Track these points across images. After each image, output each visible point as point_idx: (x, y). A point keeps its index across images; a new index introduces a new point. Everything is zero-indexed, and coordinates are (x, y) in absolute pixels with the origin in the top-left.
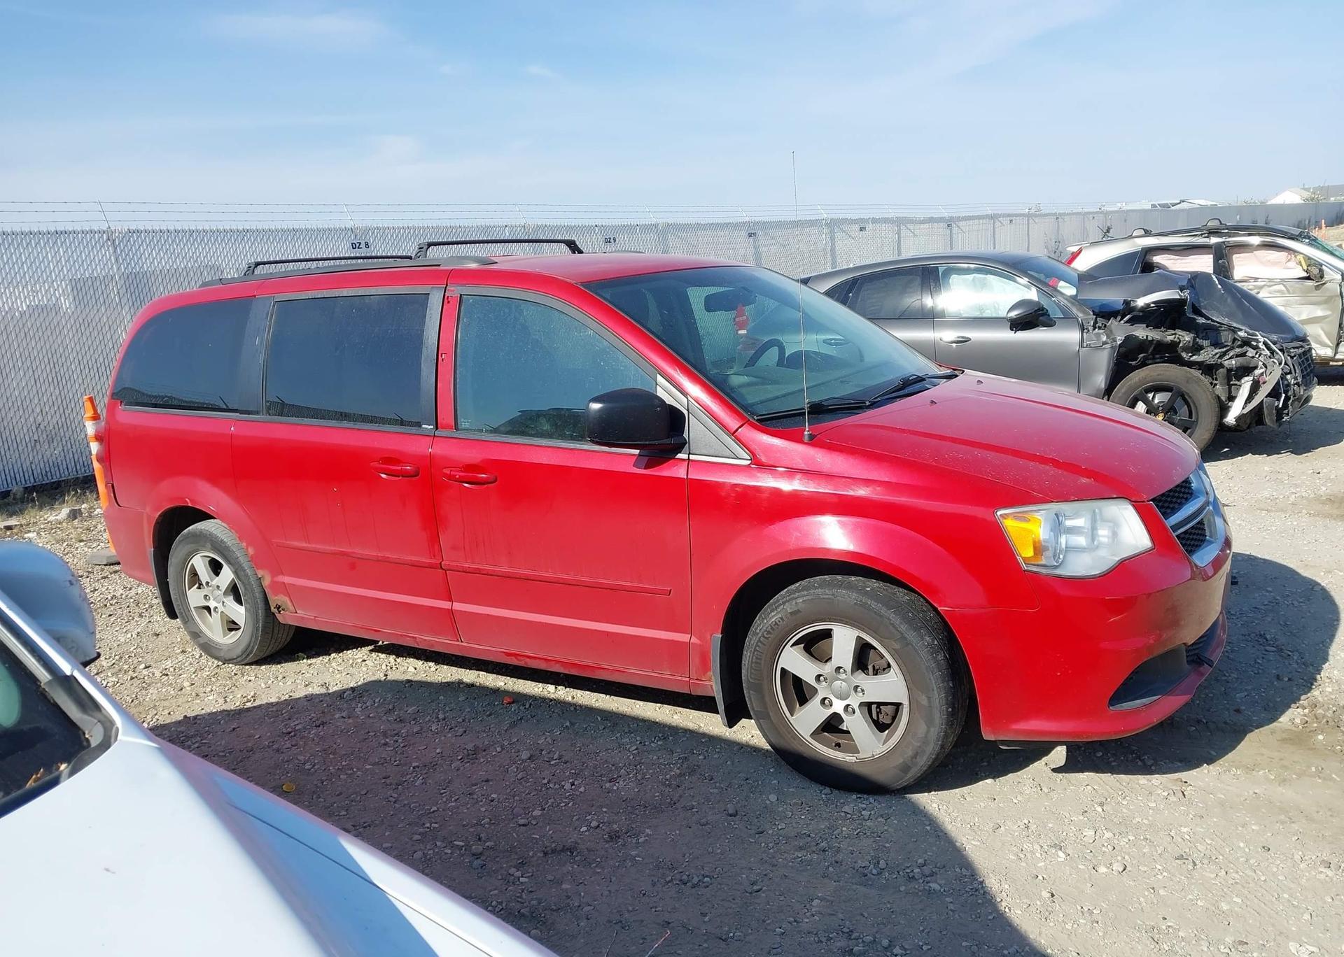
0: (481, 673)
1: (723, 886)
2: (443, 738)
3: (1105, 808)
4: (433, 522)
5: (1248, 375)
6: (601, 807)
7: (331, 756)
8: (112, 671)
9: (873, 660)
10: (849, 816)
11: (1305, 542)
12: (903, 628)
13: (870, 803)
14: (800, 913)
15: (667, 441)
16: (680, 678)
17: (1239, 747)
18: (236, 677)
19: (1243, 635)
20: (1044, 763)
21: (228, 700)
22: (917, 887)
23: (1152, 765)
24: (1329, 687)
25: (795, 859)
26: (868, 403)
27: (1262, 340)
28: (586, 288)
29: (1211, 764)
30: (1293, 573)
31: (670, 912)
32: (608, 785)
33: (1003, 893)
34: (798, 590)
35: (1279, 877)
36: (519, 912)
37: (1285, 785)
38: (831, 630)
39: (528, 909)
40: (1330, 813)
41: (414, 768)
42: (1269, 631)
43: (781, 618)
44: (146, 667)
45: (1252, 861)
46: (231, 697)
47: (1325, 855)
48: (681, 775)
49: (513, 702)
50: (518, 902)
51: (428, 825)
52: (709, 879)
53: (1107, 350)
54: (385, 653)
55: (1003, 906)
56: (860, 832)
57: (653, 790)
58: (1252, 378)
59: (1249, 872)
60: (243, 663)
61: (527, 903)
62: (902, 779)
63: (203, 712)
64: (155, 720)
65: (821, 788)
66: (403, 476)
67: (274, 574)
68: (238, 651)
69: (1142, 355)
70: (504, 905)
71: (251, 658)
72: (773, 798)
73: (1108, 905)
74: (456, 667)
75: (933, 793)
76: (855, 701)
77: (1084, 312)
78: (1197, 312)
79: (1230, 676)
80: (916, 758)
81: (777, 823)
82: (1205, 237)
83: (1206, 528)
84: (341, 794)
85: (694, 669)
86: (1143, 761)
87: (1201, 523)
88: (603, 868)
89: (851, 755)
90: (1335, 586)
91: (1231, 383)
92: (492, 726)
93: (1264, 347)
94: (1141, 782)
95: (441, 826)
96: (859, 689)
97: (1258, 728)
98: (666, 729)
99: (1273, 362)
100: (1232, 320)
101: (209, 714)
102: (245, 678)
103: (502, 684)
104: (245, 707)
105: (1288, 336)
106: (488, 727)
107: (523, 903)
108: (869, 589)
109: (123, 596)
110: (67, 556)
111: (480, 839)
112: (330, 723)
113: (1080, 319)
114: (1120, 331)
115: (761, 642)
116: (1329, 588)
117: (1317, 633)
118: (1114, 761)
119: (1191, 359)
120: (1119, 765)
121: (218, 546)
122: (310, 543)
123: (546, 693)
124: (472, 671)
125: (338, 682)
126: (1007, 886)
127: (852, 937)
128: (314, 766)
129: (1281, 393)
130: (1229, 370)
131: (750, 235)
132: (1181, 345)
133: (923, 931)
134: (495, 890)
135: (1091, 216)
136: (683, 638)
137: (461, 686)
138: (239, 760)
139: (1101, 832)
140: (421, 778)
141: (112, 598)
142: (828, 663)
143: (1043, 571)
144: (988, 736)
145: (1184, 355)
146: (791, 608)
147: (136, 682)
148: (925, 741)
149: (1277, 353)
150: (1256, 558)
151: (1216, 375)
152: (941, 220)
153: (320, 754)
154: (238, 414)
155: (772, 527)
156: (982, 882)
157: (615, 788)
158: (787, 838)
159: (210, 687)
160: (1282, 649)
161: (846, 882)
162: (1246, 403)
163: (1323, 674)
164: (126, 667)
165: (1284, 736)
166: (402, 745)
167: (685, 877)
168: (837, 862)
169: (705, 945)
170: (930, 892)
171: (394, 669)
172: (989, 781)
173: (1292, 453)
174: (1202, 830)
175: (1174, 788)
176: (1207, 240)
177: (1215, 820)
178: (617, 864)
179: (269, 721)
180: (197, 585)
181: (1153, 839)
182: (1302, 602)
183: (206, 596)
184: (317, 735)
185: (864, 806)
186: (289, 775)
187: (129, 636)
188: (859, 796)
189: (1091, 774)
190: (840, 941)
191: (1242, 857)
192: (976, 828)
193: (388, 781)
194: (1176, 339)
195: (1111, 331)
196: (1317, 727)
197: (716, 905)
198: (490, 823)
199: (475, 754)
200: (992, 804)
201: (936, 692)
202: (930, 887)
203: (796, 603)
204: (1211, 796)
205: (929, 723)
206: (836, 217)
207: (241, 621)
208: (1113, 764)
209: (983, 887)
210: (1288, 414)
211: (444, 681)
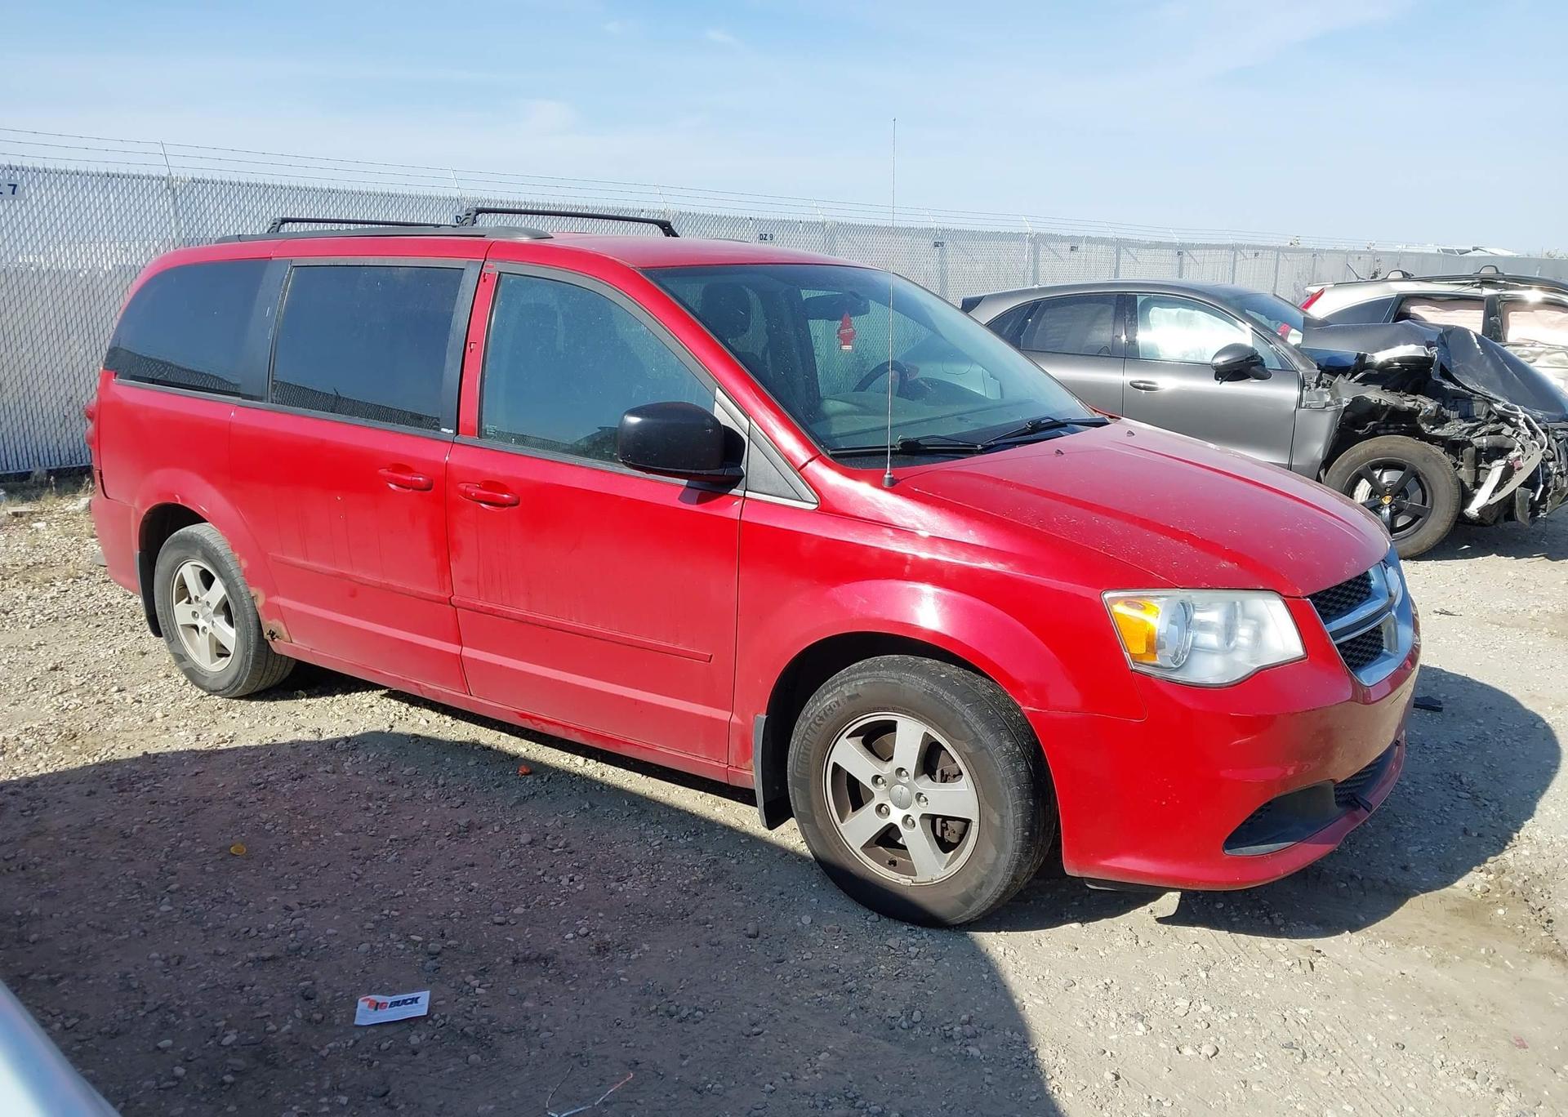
0: (503, 734)
1: (716, 1024)
2: (435, 808)
3: (1210, 973)
4: (444, 546)
5: (1501, 458)
6: (599, 910)
7: (299, 817)
8: (80, 691)
9: (942, 765)
10: (892, 951)
11: (1538, 668)
12: (979, 727)
13: (922, 938)
14: (801, 1067)
15: (719, 472)
16: (716, 764)
17: (1396, 913)
18: (218, 712)
19: (1433, 774)
20: (1148, 910)
21: (201, 739)
22: (951, 1049)
23: (1281, 926)
24: (1526, 849)
25: (813, 998)
26: (979, 447)
27: (1523, 416)
28: (647, 275)
29: (1354, 932)
30: (1514, 703)
31: (643, 1050)
32: (613, 885)
33: (1057, 1068)
34: (860, 670)
35: (1408, 1085)
36: (462, 1030)
37: (1443, 967)
38: (896, 722)
39: (473, 1028)
40: (1492, 1009)
41: (391, 841)
42: (1467, 773)
43: (837, 702)
44: (119, 691)
45: (1378, 1061)
46: (205, 735)
47: (1473, 1061)
48: (703, 881)
49: (530, 773)
50: (466, 1017)
51: (386, 912)
52: (701, 1013)
53: (1330, 414)
54: (399, 700)
55: (1050, 1086)
56: (899, 973)
57: (665, 896)
58: (1504, 462)
59: (1372, 1074)
60: (229, 696)
61: (476, 1020)
62: (961, 913)
63: (169, 749)
64: (109, 754)
65: (868, 913)
66: (414, 489)
67: (268, 595)
68: (225, 682)
69: (1372, 423)
70: (448, 1019)
71: (239, 691)
72: (807, 920)
73: (1183, 1097)
74: (475, 724)
75: (1002, 933)
76: (916, 812)
77: (1306, 365)
78: (1446, 374)
79: (1406, 824)
80: (981, 889)
81: (803, 952)
82: (1476, 287)
83: (1384, 638)
84: (297, 863)
85: (734, 754)
86: (1271, 919)
87: (1377, 631)
88: (578, 987)
89: (907, 877)
90: (1562, 725)
91: (1480, 466)
92: (497, 799)
93: (1524, 425)
94: (1262, 946)
95: (402, 914)
96: (922, 798)
97: (1426, 892)
98: (703, 823)
99: (1534, 444)
100: (1488, 389)
101: (174, 753)
102: (229, 713)
103: (524, 750)
104: (219, 748)
105: (1557, 415)
106: (492, 801)
107: (470, 1020)
108: (943, 676)
109: (120, 606)
110: (72, 553)
111: (443, 935)
112: (310, 777)
113: (1301, 373)
114: (1348, 390)
115: (811, 729)
116: (1554, 726)
117: (1527, 781)
118: (1236, 916)
119: (1433, 432)
120: (1241, 922)
121: (209, 555)
122: (308, 560)
123: (572, 766)
124: (492, 731)
125: (334, 730)
126: (1063, 1061)
127: (856, 1105)
128: (276, 827)
129: (1539, 484)
130: (1479, 450)
131: (936, 245)
132: (1421, 414)
133: (945, 1106)
134: (443, 999)
135: (1357, 256)
136: (723, 715)
137: (476, 748)
138: (190, 811)
139: (1198, 1004)
140: (396, 853)
141: (107, 606)
142: (889, 763)
143: (1157, 673)
144: (1071, 871)
145: (1424, 426)
146: (849, 691)
147: (103, 707)
148: (994, 868)
149: (1540, 435)
150: (1472, 681)
151: (1461, 454)
152: (1170, 246)
153: (287, 813)
154: (240, 399)
155: (834, 589)
156: (1034, 1052)
157: (621, 889)
158: (810, 972)
159: (185, 721)
160: (1477, 797)
161: (867, 1034)
162: (1494, 492)
163: (1522, 832)
164: (96, 688)
165: (1457, 905)
166: (384, 812)
167: (673, 1008)
168: (862, 1008)
169: (674, 1096)
170: (966, 1058)
171: (403, 719)
172: (1075, 925)
173: (1547, 558)
174: (1324, 1014)
175: (1302, 957)
176: (1479, 290)
177: (1343, 1002)
178: (596, 983)
179: (240, 767)
180: (187, 599)
181: (1259, 1019)
182: (1517, 741)
183: (194, 613)
184: (289, 789)
185: (914, 940)
186: (243, 835)
187: (111, 652)
188: (910, 927)
189: (1204, 929)
190: (840, 1108)
191: (1366, 1053)
192: (1043, 983)
193: (356, 854)
194: (1416, 407)
195: (1337, 390)
196: (1500, 898)
197: (701, 1047)
198: (460, 918)
199: (468, 831)
200: (1072, 955)
201: (1011, 810)
202: (968, 1051)
203: (856, 685)
204: (1345, 971)
205: (1001, 847)
206: (1043, 231)
207: (231, 647)
208: (1234, 919)
209: (1033, 1058)
210: (1545, 510)
211: (458, 739)
